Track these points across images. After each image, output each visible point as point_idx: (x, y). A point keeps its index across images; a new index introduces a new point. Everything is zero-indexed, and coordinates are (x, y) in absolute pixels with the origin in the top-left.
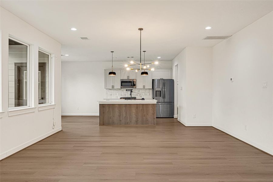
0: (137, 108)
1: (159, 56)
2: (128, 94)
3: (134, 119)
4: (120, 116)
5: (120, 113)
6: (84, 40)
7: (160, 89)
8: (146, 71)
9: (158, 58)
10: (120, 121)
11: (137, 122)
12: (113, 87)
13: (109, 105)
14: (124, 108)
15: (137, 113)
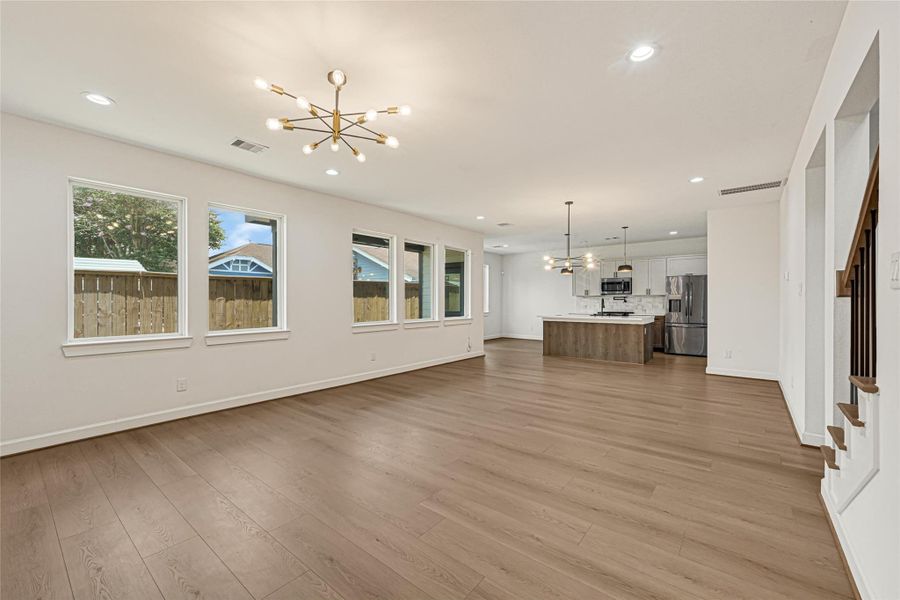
0: (606, 330)
1: (674, 230)
2: (620, 306)
3: (600, 350)
4: (575, 343)
6: (504, 227)
7: (679, 297)
8: (629, 263)
9: (672, 233)
10: (577, 351)
11: (606, 356)
12: (587, 292)
13: (558, 323)
14: (582, 330)
15: (606, 339)
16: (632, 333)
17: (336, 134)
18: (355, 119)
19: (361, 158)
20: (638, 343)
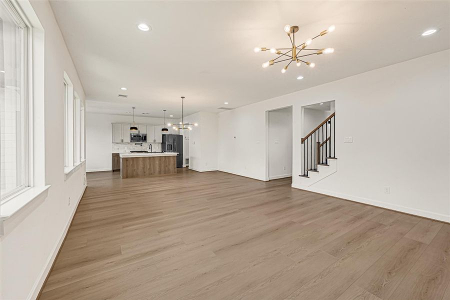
2: (139, 148)
5: (144, 165)
7: (171, 143)
9: (171, 116)
10: (145, 172)
11: (160, 172)
12: (122, 141)
15: (160, 164)
16: (172, 159)
17: (295, 58)
18: (301, 47)
19: (312, 65)
20: (174, 164)
